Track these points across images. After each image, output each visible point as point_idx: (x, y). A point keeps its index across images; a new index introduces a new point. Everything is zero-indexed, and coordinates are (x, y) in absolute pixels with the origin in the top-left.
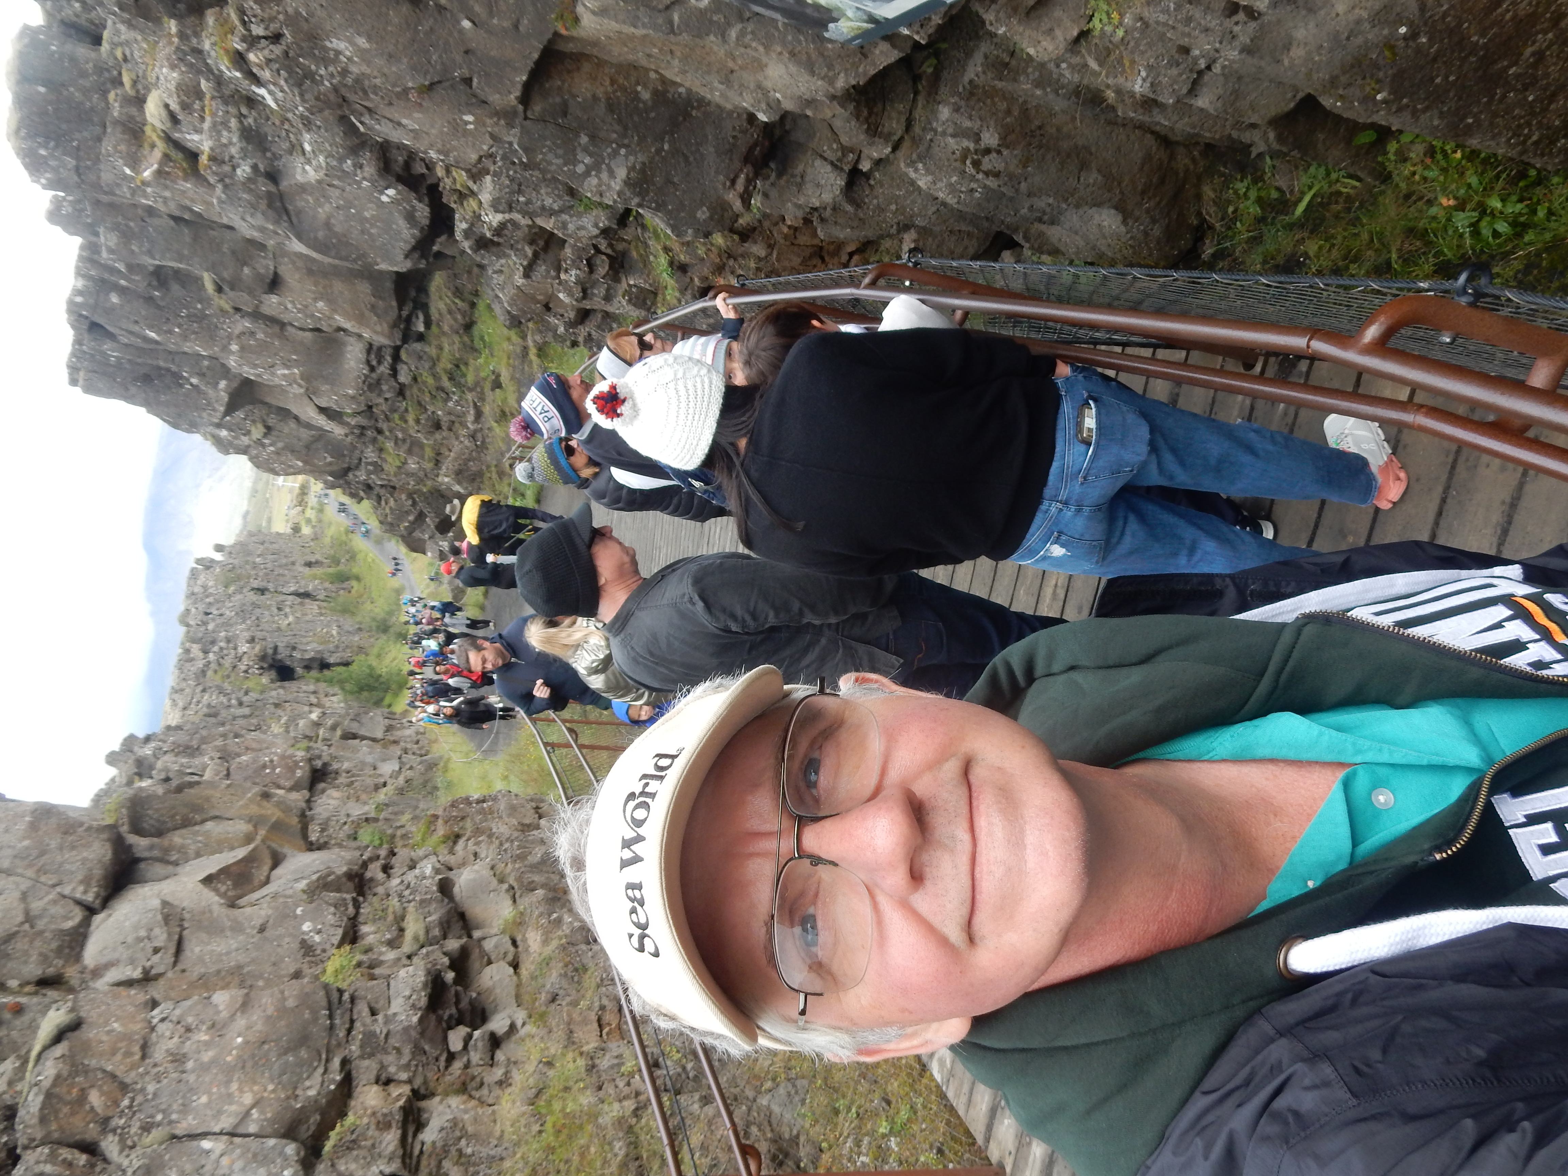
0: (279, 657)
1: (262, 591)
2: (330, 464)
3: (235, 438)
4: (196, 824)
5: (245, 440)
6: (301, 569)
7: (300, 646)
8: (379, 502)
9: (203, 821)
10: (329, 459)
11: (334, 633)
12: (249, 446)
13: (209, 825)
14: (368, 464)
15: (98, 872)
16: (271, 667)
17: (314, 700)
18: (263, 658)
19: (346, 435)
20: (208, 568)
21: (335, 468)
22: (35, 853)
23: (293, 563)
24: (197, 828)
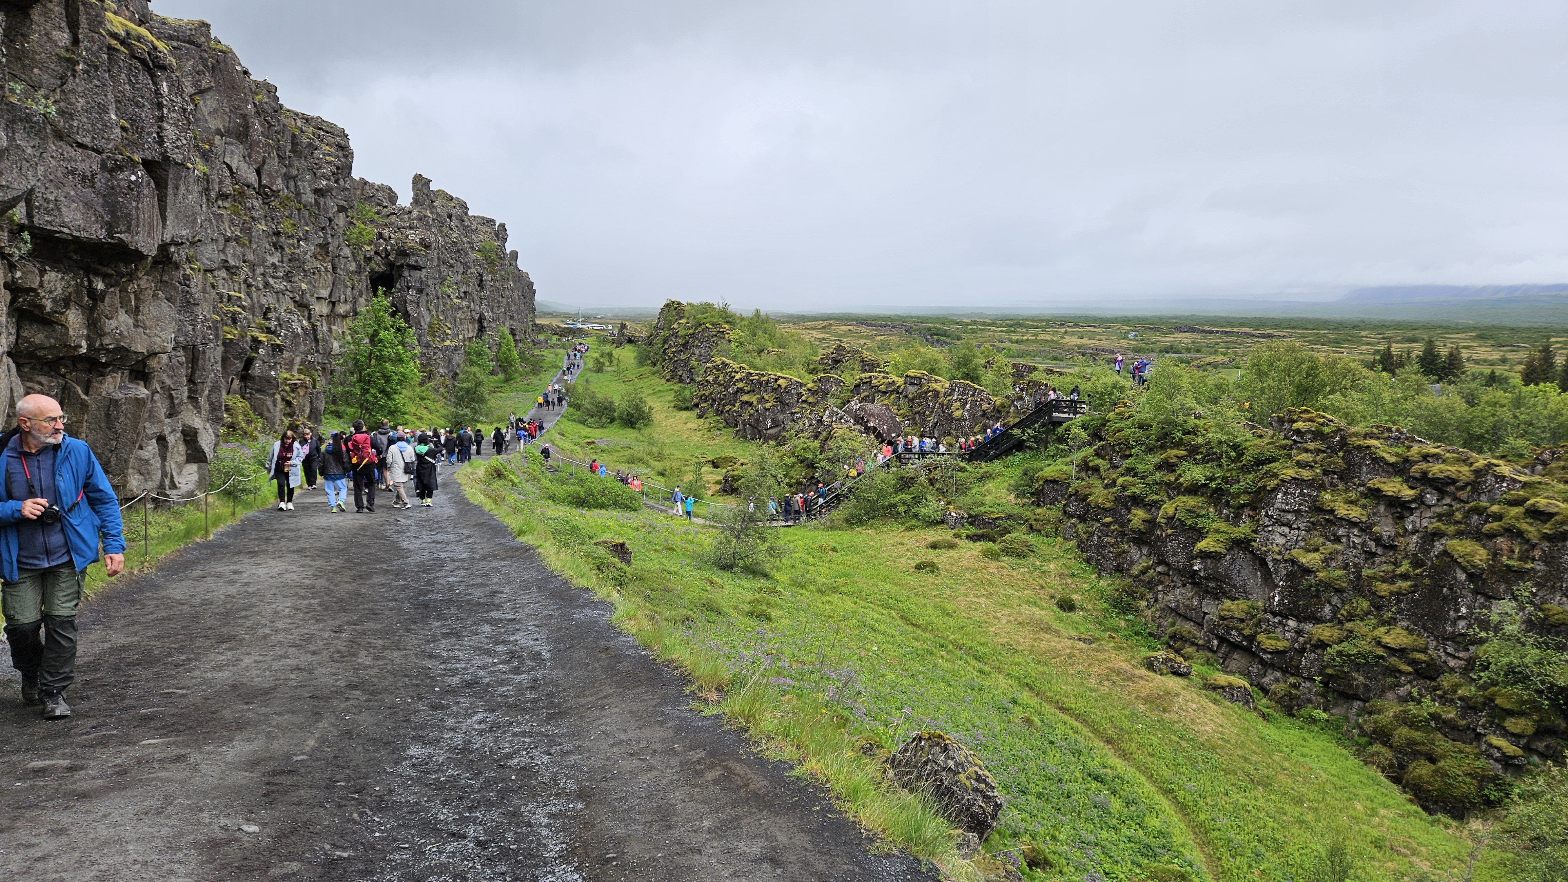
0: (406, 273)
1: (481, 284)
6: (507, 324)
7: (424, 298)
11: (448, 343)
16: (391, 265)
17: (342, 309)
18: (402, 253)
20: (497, 235)
23: (512, 318)
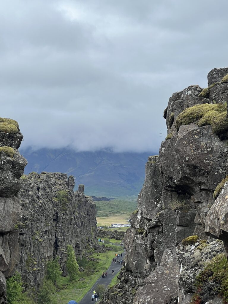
1: (56, 219)
2: (132, 264)
3: (138, 221)
4: (9, 248)
5: (137, 226)
6: (73, 242)
7: (24, 248)
8: (119, 288)
9: (10, 250)
10: (134, 263)
11: (35, 269)
12: (135, 228)
13: (9, 251)
14: (135, 280)
15: (3, 229)
19: (145, 270)
21: (131, 266)
22: (9, 215)
23: (77, 236)
24: (8, 248)
